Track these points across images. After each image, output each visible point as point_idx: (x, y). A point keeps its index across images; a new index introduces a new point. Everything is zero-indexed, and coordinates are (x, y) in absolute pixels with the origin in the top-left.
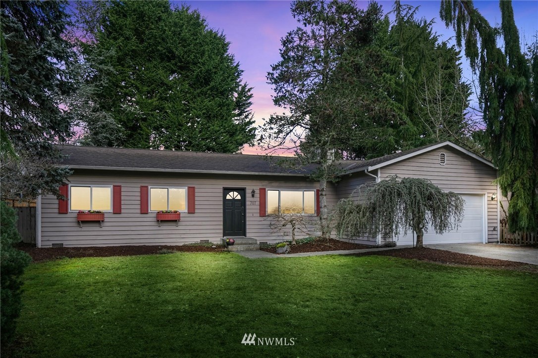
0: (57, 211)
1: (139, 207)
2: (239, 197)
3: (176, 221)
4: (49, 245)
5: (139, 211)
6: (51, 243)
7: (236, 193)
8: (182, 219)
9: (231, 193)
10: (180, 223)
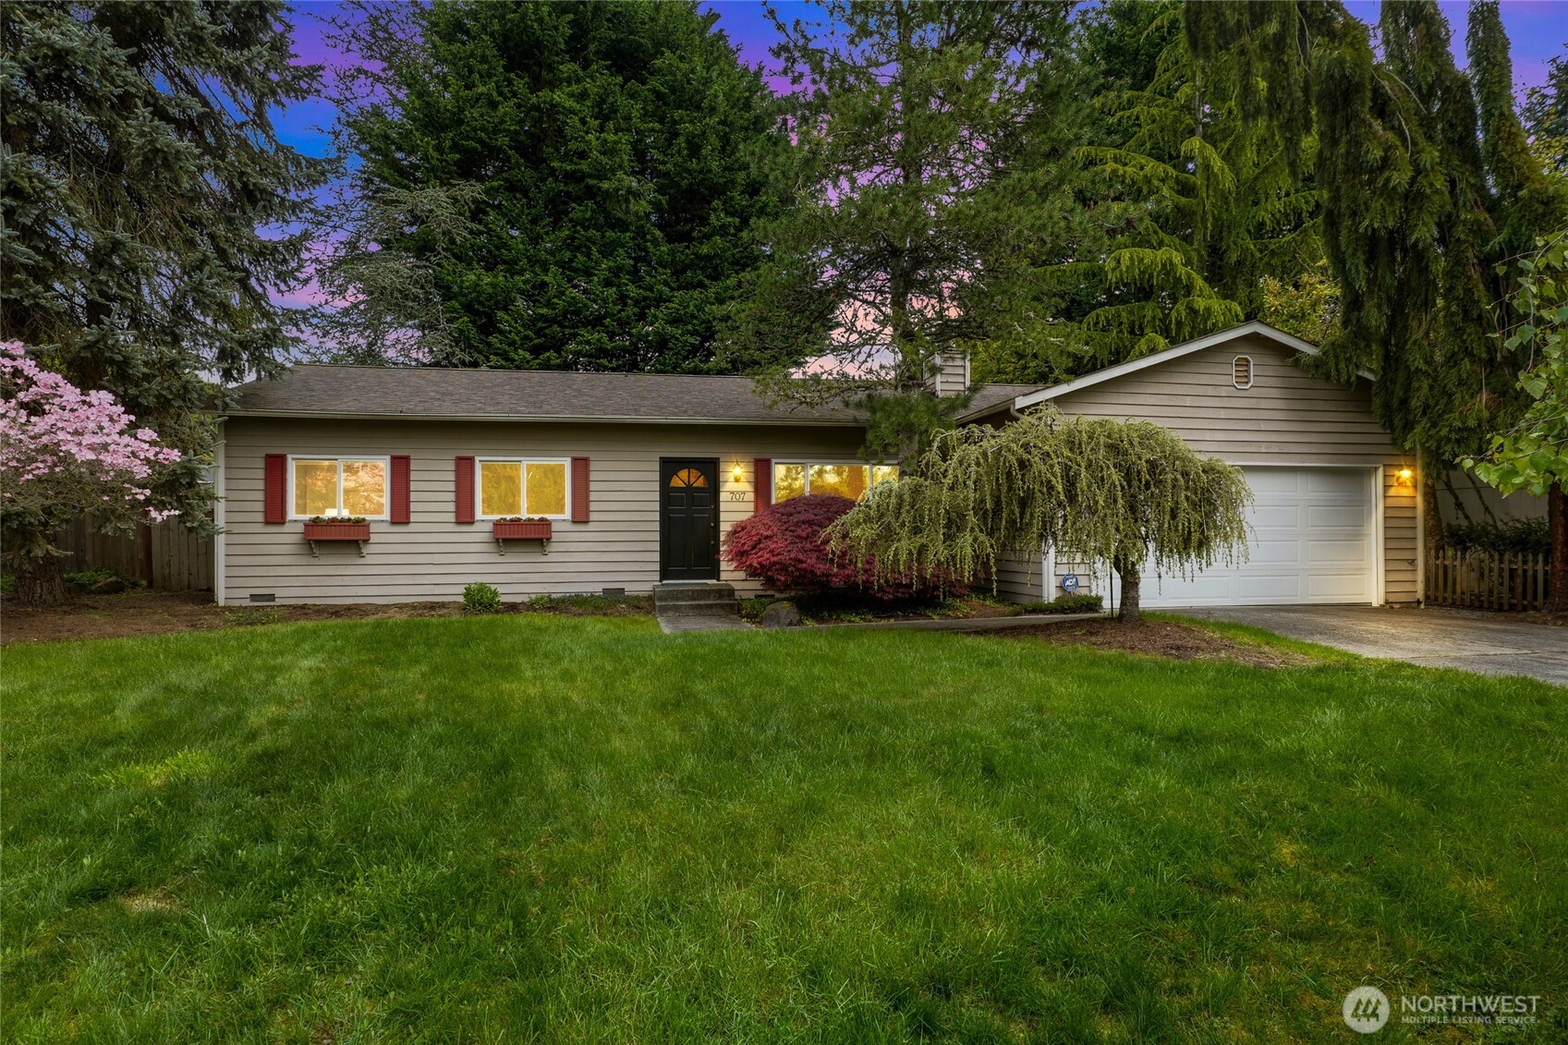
0: (260, 517)
1: (452, 507)
2: (700, 483)
3: (541, 541)
4: (242, 598)
5: (452, 517)
6: (247, 593)
7: (694, 473)
8: (555, 537)
9: (684, 474)
10: (553, 547)
